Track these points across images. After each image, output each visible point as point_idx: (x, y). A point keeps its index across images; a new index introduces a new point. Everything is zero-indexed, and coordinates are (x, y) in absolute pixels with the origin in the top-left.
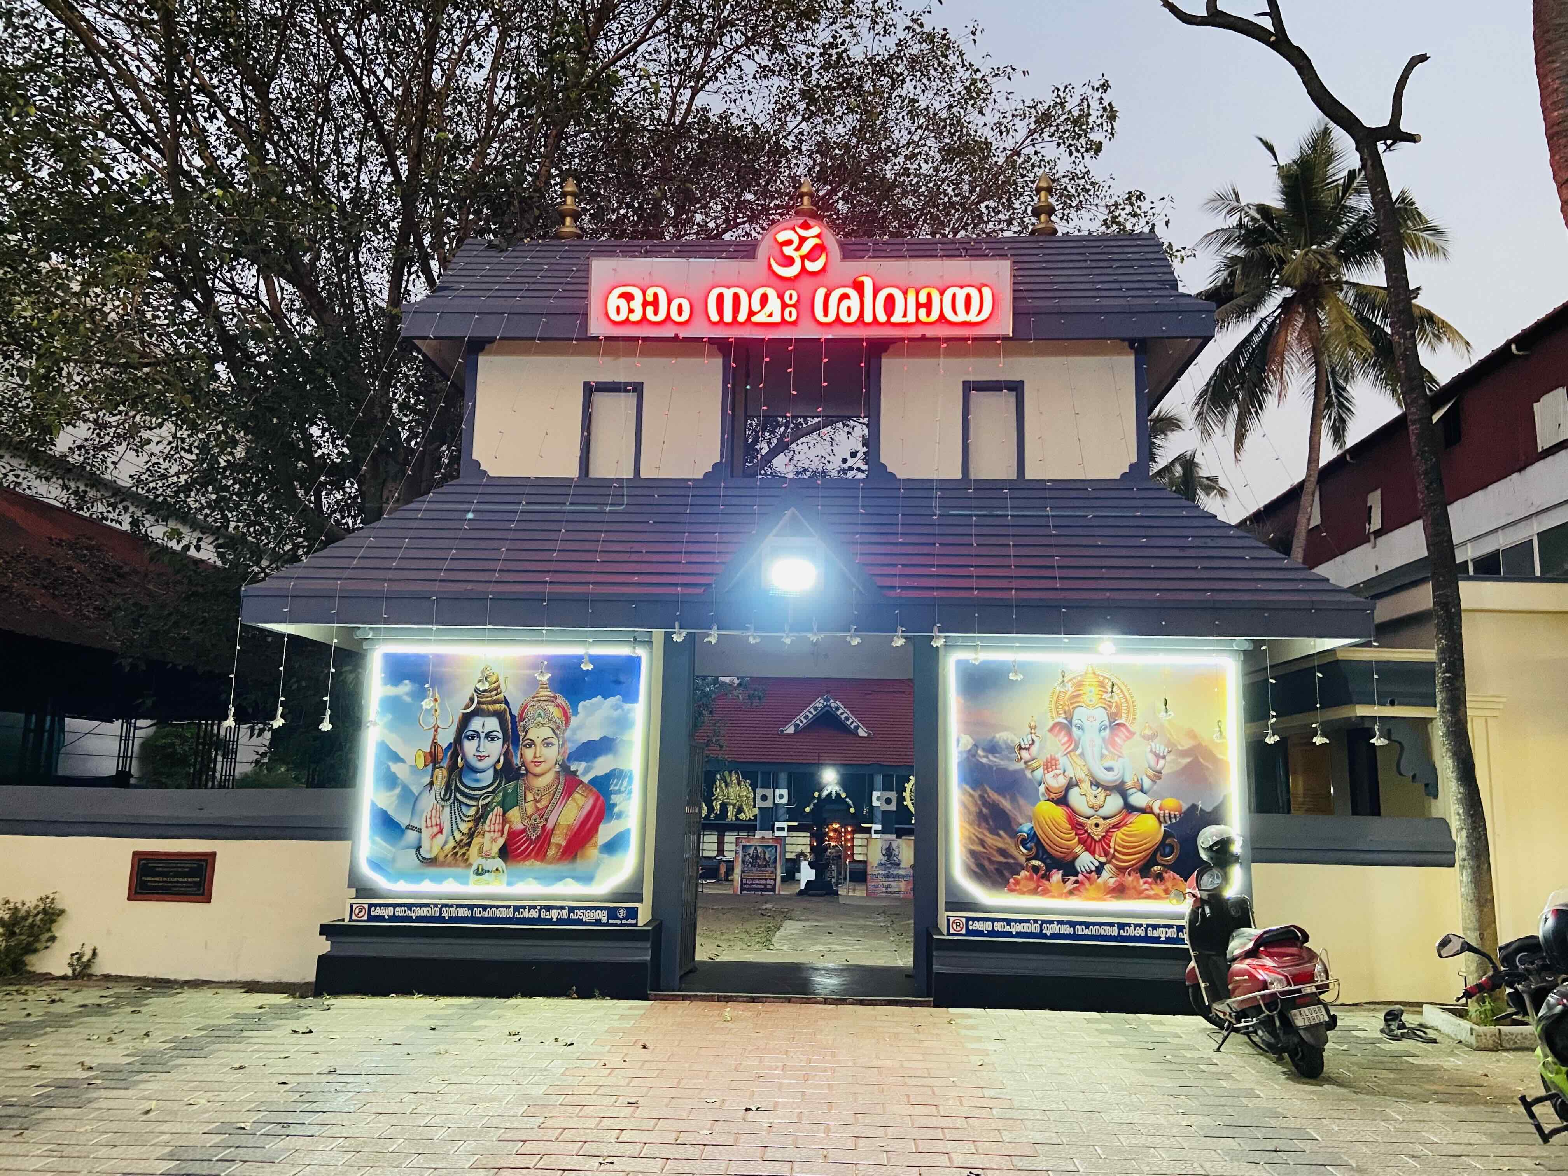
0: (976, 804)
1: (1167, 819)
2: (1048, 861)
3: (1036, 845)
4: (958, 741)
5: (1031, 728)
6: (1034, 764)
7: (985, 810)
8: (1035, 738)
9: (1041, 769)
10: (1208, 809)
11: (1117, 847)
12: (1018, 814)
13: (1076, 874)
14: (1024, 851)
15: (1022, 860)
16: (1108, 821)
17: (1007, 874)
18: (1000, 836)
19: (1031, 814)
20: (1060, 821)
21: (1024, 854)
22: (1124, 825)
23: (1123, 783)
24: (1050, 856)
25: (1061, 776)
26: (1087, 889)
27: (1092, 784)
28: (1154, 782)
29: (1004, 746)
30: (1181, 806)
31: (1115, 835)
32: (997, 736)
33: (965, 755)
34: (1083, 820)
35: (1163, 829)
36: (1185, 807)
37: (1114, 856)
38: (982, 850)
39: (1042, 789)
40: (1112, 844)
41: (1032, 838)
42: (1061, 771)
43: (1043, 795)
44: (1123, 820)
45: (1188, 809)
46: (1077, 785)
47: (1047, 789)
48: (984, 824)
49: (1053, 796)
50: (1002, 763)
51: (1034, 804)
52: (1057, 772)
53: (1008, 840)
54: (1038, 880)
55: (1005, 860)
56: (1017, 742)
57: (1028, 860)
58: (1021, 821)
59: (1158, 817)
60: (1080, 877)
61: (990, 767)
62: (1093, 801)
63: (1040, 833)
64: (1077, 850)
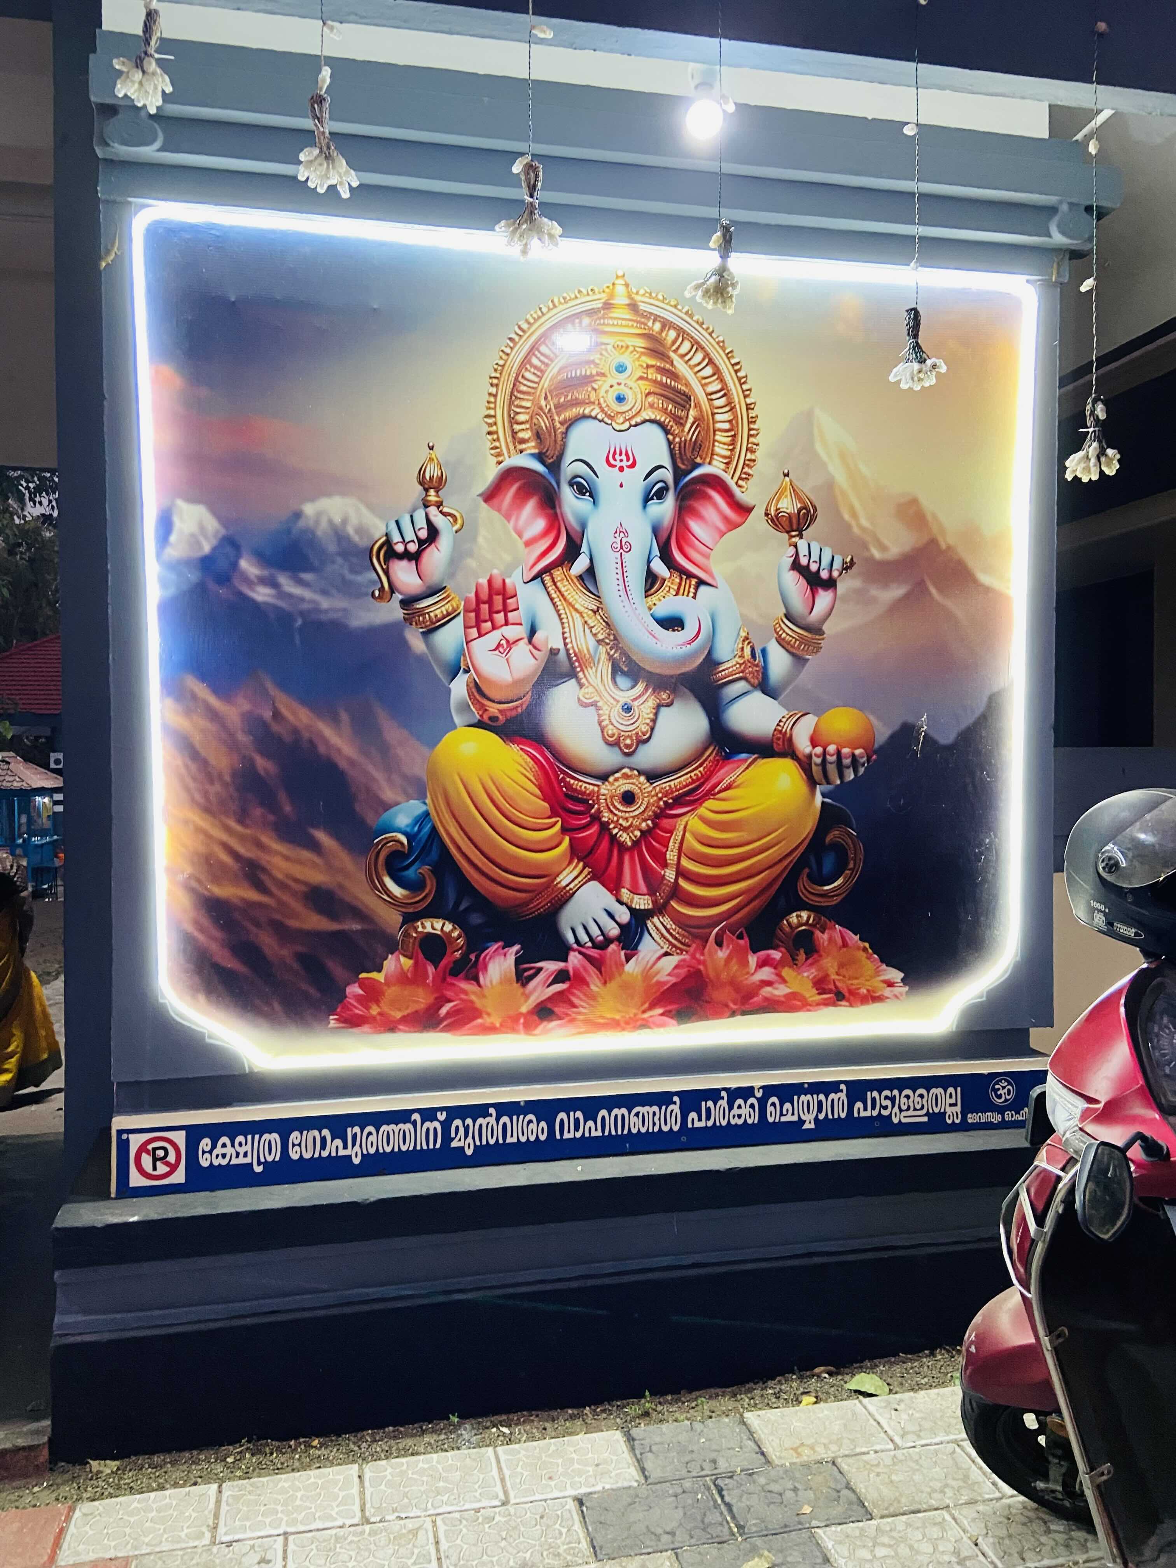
0: (232, 745)
1: (832, 770)
2: (476, 919)
3: (436, 871)
4: (166, 524)
5: (426, 484)
6: (434, 607)
7: (262, 763)
8: (439, 521)
9: (459, 622)
10: (946, 737)
11: (685, 863)
12: (379, 775)
13: (561, 951)
14: (397, 891)
15: (392, 919)
16: (664, 784)
17: (337, 970)
18: (315, 846)
19: (419, 770)
20: (511, 788)
21: (395, 903)
22: (710, 794)
23: (711, 662)
24: (482, 902)
25: (523, 647)
26: (593, 997)
27: (616, 670)
28: (799, 660)
29: (332, 547)
30: (870, 729)
31: (681, 823)
32: (309, 509)
33: (194, 576)
34: (585, 785)
35: (819, 799)
36: (883, 733)
37: (676, 892)
38: (253, 895)
39: (459, 687)
40: (671, 856)
41: (425, 849)
42: (520, 631)
43: (464, 708)
44: (706, 778)
45: (892, 737)
46: (572, 674)
47: (477, 690)
48: (258, 812)
49: (494, 709)
50: (325, 603)
51: (433, 741)
52: (511, 632)
53: (344, 858)
54: (442, 980)
55: (335, 926)
56: (378, 529)
57: (410, 919)
58: (388, 794)
59: (805, 764)
60: (574, 959)
61: (284, 618)
62: (618, 723)
63: (450, 831)
64: (565, 878)
